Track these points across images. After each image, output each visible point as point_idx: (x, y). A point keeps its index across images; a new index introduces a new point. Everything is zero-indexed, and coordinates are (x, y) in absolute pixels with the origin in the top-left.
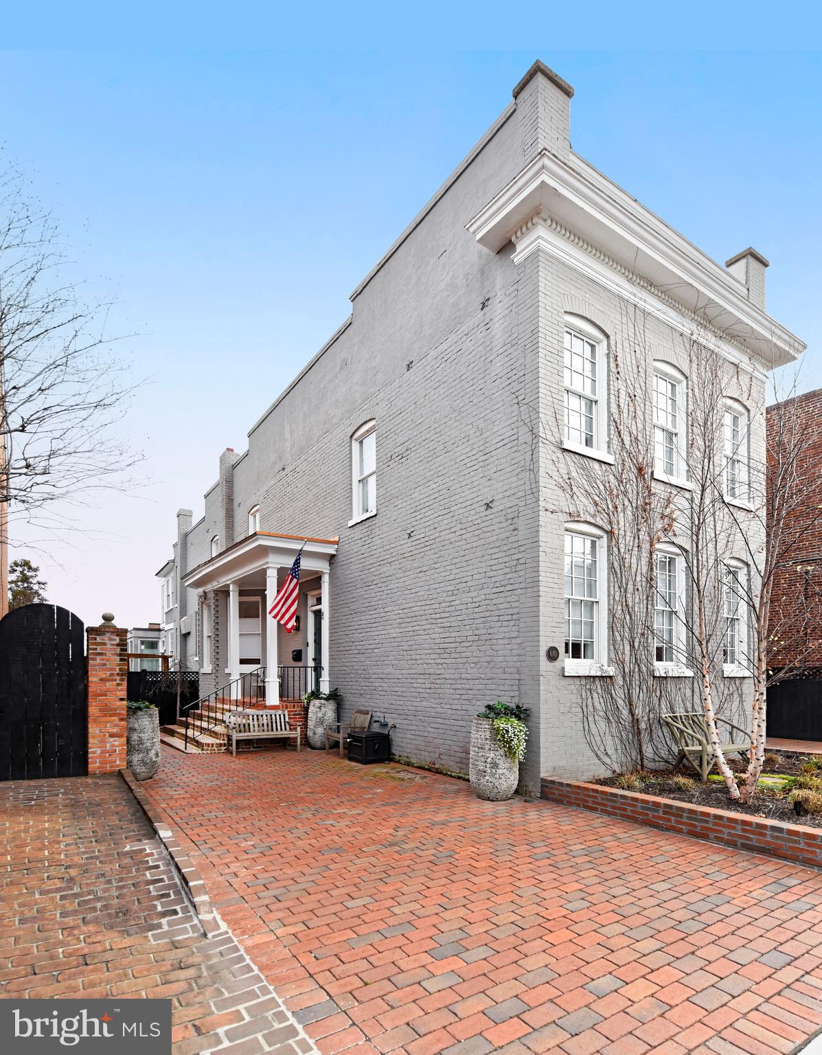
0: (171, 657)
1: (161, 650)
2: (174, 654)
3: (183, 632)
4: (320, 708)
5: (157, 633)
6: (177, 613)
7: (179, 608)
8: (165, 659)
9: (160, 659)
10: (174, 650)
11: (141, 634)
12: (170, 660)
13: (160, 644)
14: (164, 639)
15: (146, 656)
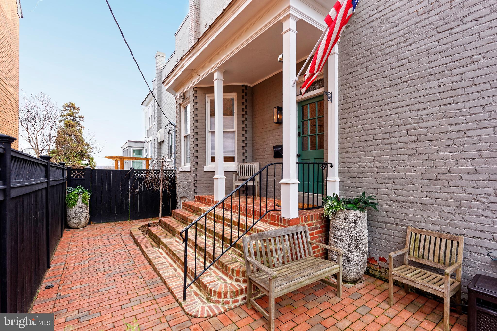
0: (151, 159)
1: (144, 156)
2: (153, 157)
3: (159, 141)
4: (355, 222)
5: (142, 144)
6: (155, 128)
7: (156, 124)
8: (147, 160)
9: (144, 161)
10: (153, 155)
11: (133, 145)
12: (150, 161)
13: (144, 151)
14: (146, 148)
15: (136, 159)
